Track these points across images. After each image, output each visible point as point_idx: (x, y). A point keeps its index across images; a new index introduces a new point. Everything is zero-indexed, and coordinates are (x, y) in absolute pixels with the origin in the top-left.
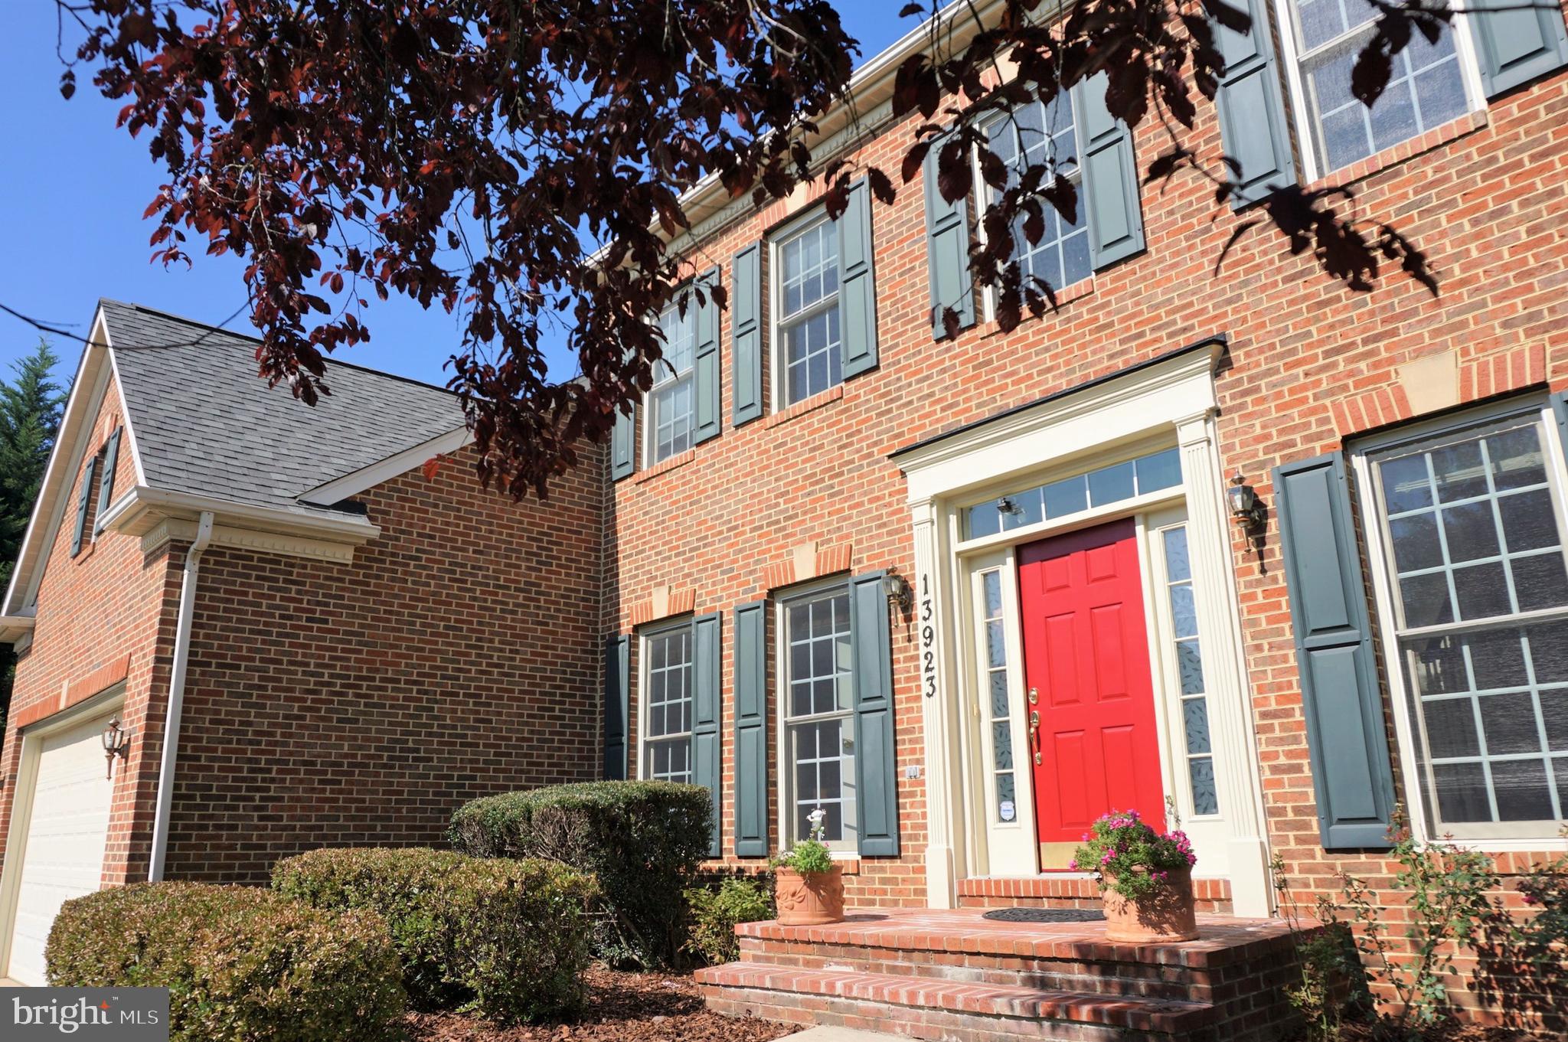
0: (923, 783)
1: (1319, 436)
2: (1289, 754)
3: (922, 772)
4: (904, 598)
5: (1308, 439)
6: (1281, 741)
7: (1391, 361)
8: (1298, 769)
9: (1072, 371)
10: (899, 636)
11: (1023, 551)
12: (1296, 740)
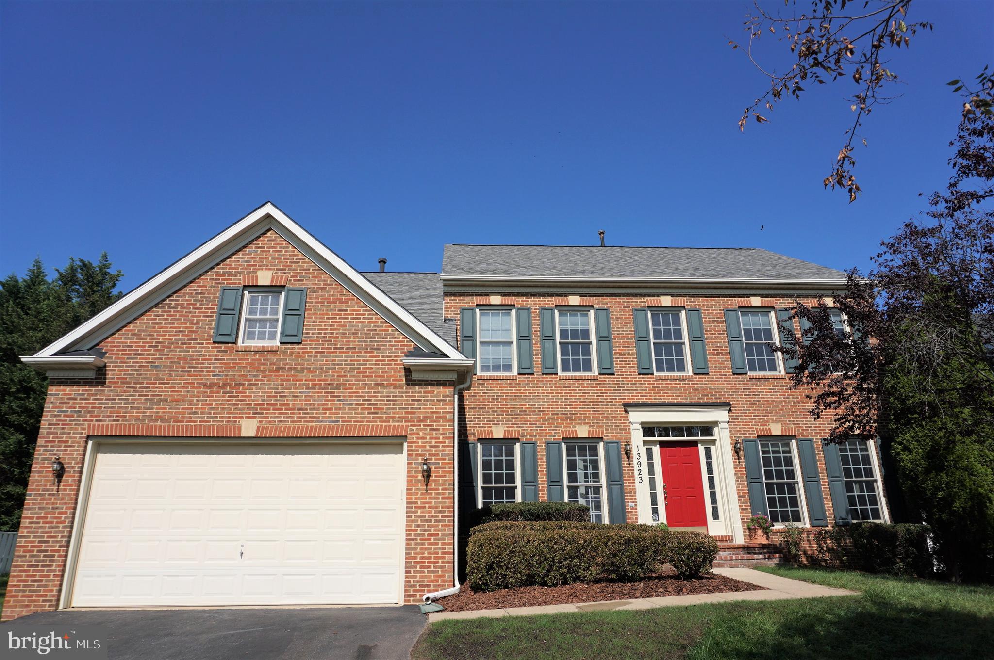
0: (636, 509)
1: (752, 434)
2: (745, 506)
3: (636, 505)
4: (628, 453)
5: (750, 434)
6: (743, 503)
7: (768, 422)
8: (747, 509)
9: (687, 399)
10: (625, 463)
11: (662, 444)
12: (747, 503)
